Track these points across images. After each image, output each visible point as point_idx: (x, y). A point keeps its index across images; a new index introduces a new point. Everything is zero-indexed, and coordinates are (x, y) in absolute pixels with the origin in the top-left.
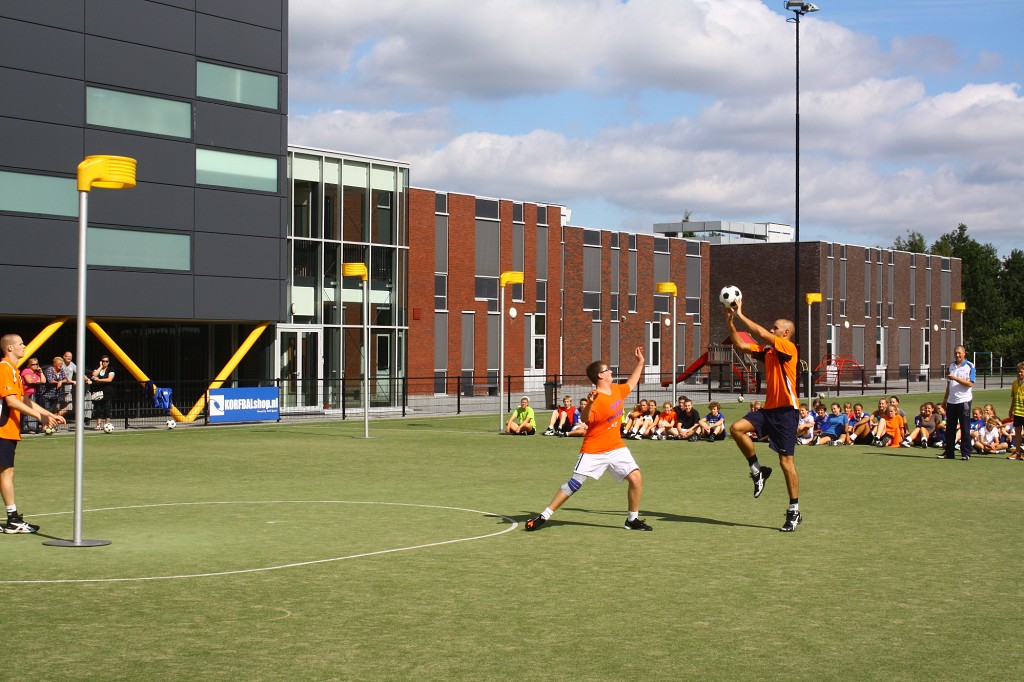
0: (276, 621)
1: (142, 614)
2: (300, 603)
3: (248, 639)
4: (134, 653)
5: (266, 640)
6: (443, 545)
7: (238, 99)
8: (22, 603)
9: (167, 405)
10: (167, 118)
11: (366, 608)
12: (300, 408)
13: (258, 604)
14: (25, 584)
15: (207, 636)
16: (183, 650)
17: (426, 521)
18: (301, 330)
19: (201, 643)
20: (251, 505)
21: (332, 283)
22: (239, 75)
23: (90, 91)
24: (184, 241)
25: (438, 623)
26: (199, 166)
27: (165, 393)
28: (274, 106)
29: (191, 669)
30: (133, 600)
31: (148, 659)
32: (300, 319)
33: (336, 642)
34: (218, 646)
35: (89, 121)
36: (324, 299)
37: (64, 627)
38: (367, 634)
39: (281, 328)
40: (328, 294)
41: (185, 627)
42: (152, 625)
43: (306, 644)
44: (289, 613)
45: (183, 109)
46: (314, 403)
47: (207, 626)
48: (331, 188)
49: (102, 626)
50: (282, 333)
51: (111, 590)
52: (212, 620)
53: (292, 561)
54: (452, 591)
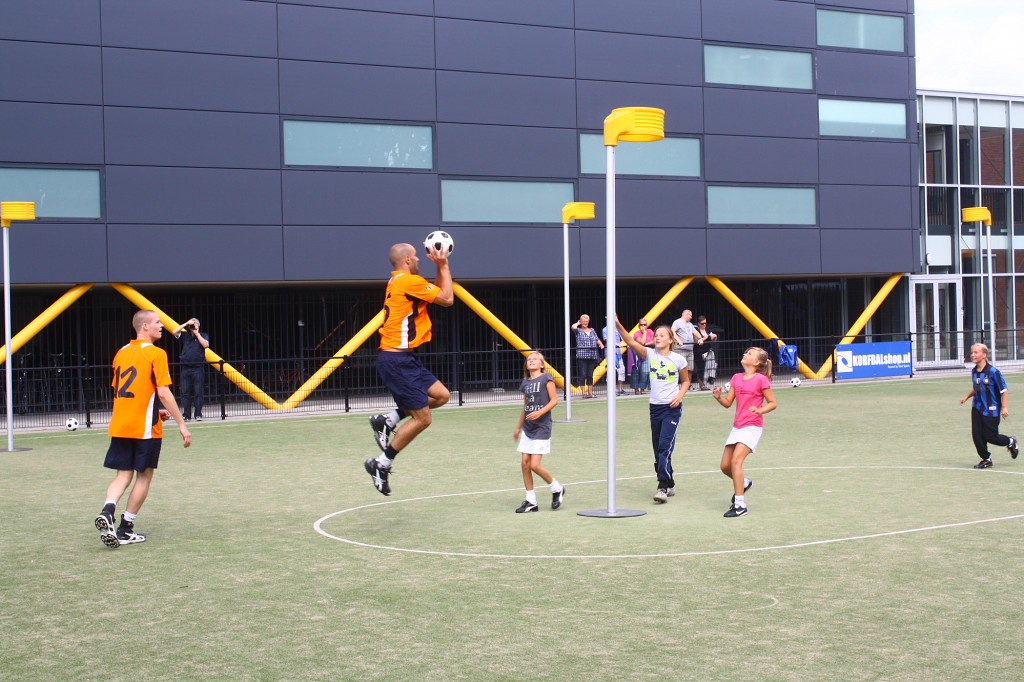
0: (756, 612)
1: (617, 597)
2: (795, 590)
3: (708, 633)
4: (577, 646)
5: (730, 635)
6: (1005, 521)
7: (862, 45)
8: (506, 582)
9: (792, 362)
10: (787, 71)
11: (866, 598)
12: (938, 362)
13: (750, 589)
14: (525, 559)
15: (667, 628)
16: (631, 644)
17: (1002, 491)
18: (937, 281)
19: (654, 636)
20: (819, 471)
21: (971, 230)
22: (862, 21)
23: (709, 50)
24: (808, 195)
25: (940, 620)
26: (822, 117)
27: (790, 350)
28: (900, 48)
29: (622, 669)
30: (621, 581)
31: (584, 654)
32: (935, 270)
33: (804, 641)
34: (672, 641)
35: (707, 81)
36: (963, 247)
37: (527, 611)
38: (847, 632)
39: (915, 280)
40: (967, 242)
41: (651, 615)
42: (619, 612)
43: (770, 642)
44: (776, 601)
45: (803, 61)
46: (954, 356)
47: (676, 616)
48: (967, 131)
49: (567, 611)
50: (916, 285)
51: (605, 569)
52: (687, 607)
53: (821, 537)
54: (981, 579)
